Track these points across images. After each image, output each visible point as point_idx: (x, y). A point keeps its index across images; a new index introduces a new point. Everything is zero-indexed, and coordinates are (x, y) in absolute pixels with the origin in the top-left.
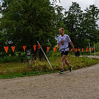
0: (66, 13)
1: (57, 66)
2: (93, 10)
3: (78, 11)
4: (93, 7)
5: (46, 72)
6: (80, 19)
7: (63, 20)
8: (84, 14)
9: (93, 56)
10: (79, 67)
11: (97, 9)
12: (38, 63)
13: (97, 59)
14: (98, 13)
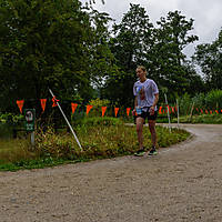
0: (116, 27)
1: (93, 147)
2: (175, 24)
3: (143, 23)
4: (176, 16)
5: (69, 159)
6: (147, 42)
7: (110, 43)
8: (154, 31)
9: (174, 126)
11: (183, 22)
12: (51, 139)
13: (184, 131)
14: (185, 30)
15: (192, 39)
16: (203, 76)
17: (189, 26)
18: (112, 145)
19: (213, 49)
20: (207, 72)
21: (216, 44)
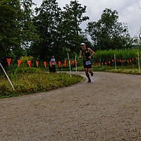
0: (37, 10)
1: (21, 87)
2: (75, 8)
3: (54, 7)
4: (76, 5)
5: (5, 95)
6: (58, 20)
7: (33, 20)
8: (62, 12)
9: (74, 73)
10: (53, 88)
11: (80, 7)
13: (80, 76)
14: (81, 13)
15: (85, 19)
16: (92, 42)
17: (84, 10)
18: (34, 86)
19: (98, 25)
20: (95, 39)
21: (100, 22)
